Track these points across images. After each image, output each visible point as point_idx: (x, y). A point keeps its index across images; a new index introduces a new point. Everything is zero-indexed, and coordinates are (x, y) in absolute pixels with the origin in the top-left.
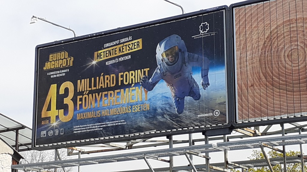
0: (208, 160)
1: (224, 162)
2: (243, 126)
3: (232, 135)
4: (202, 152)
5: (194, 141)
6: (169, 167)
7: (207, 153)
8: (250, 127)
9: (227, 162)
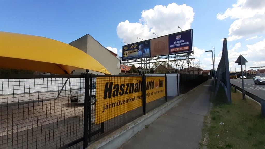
2: (152, 57)
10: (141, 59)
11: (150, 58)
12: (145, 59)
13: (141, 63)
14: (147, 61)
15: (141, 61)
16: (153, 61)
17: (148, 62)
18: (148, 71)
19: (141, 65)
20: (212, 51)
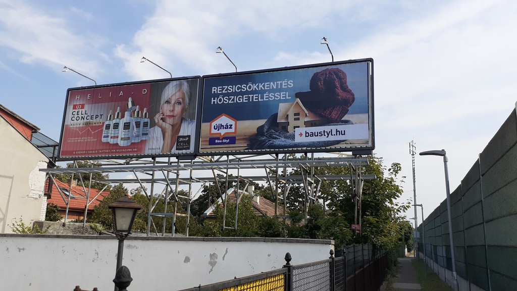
0: (178, 175)
1: (189, 177)
2: (203, 155)
3: (195, 160)
4: (174, 170)
5: (171, 163)
6: (151, 178)
7: (178, 170)
8: (208, 156)
9: (191, 178)
10: (150, 159)
11: (197, 159)
12: (174, 159)
13: (150, 177)
14: (181, 172)
15: (153, 169)
16: (208, 173)
17: (184, 174)
18: (178, 217)
19: (148, 186)
20: (442, 153)
